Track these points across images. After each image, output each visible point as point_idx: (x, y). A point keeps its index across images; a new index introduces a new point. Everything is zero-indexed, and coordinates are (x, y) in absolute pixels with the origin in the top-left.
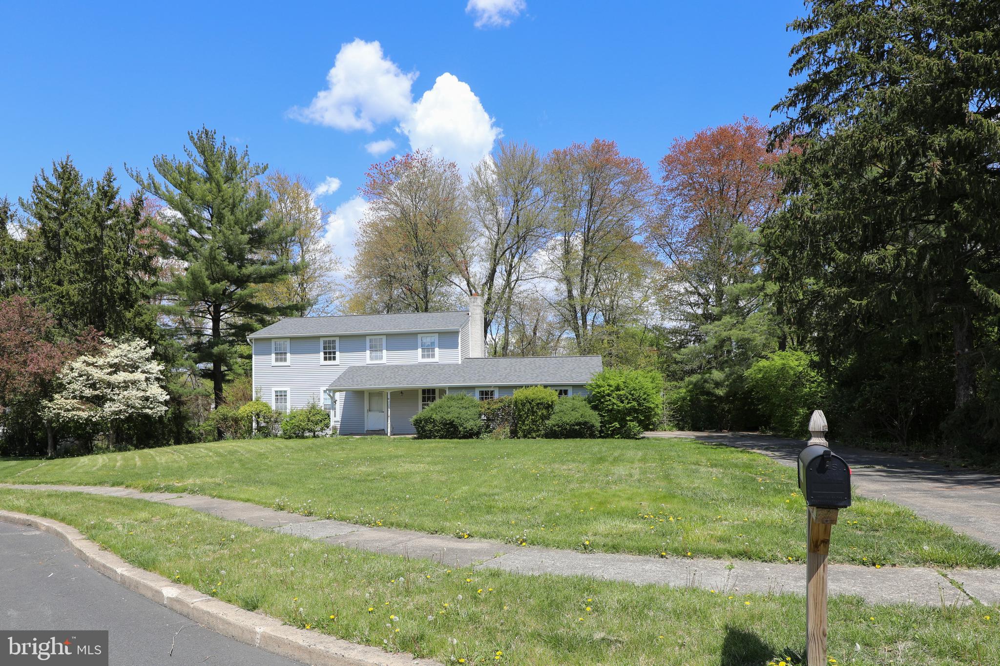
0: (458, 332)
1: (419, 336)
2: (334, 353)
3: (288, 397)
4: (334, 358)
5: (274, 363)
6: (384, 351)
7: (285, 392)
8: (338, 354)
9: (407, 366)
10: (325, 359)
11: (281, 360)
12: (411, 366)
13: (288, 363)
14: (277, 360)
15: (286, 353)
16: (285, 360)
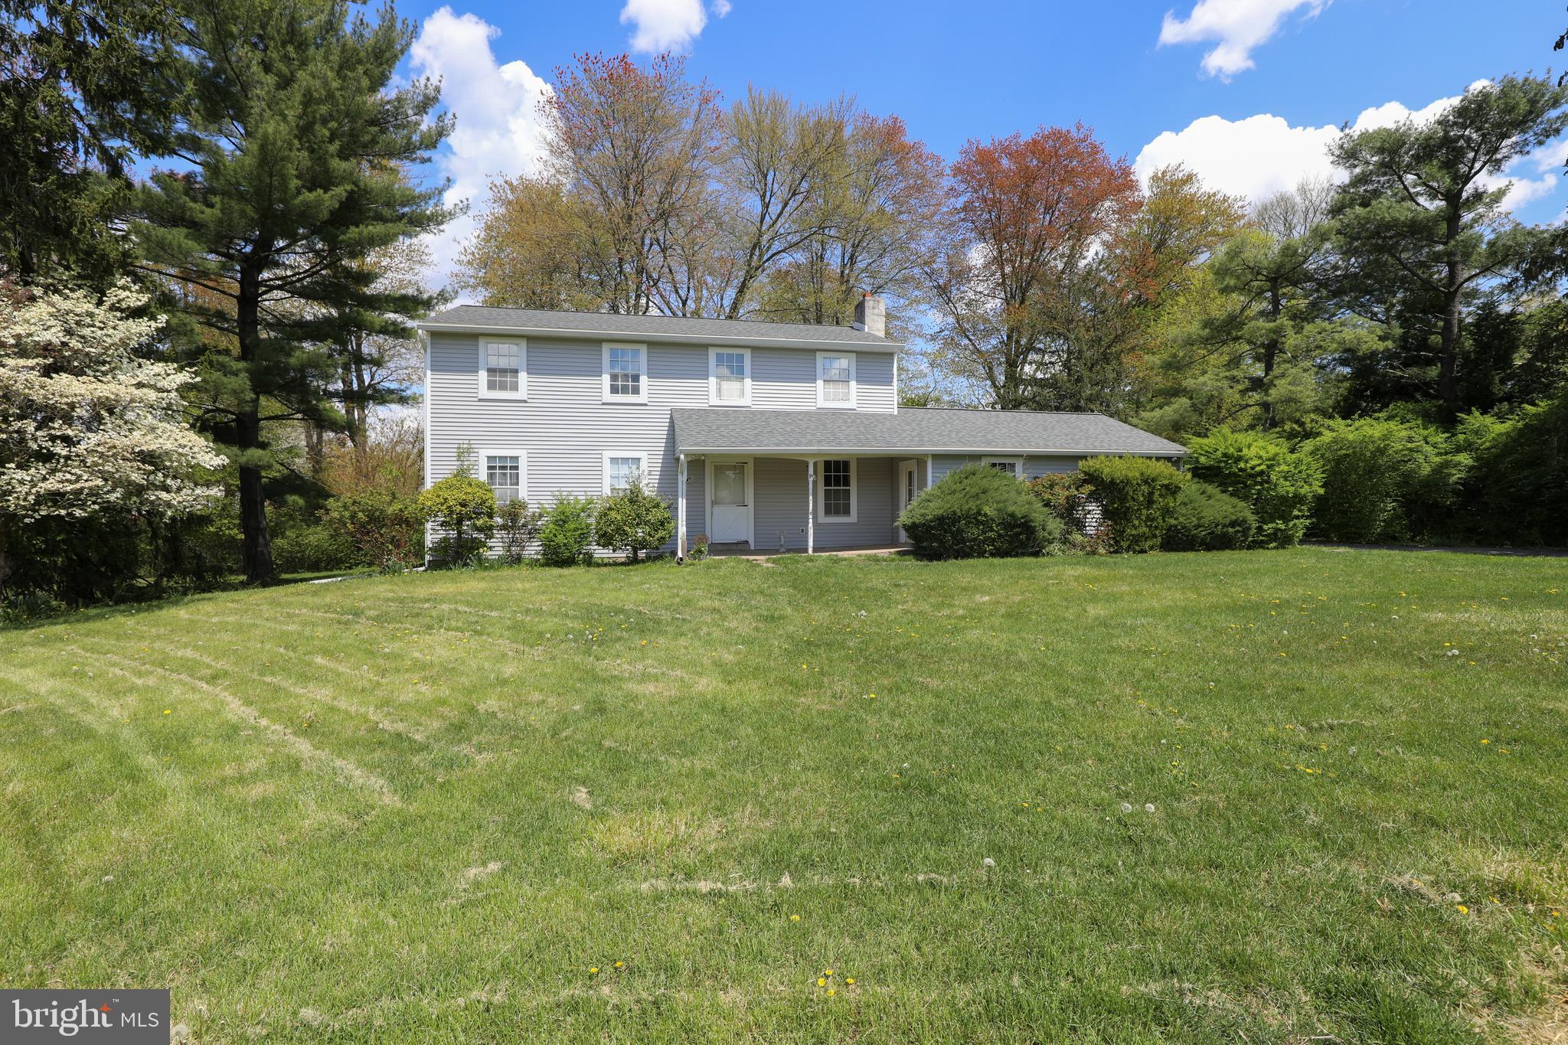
0: (892, 354)
1: (819, 356)
2: (636, 378)
3: (523, 472)
4: (636, 391)
5: (484, 392)
6: (748, 381)
7: (516, 458)
8: (644, 380)
9: (800, 413)
10: (614, 390)
11: (503, 387)
12: (807, 413)
13: (522, 393)
14: (491, 386)
15: (516, 371)
16: (515, 387)
